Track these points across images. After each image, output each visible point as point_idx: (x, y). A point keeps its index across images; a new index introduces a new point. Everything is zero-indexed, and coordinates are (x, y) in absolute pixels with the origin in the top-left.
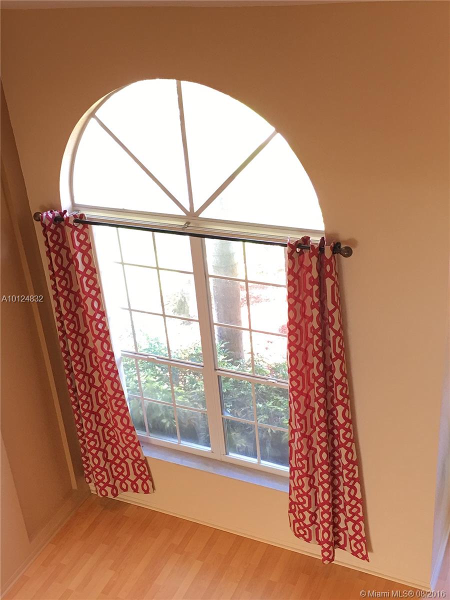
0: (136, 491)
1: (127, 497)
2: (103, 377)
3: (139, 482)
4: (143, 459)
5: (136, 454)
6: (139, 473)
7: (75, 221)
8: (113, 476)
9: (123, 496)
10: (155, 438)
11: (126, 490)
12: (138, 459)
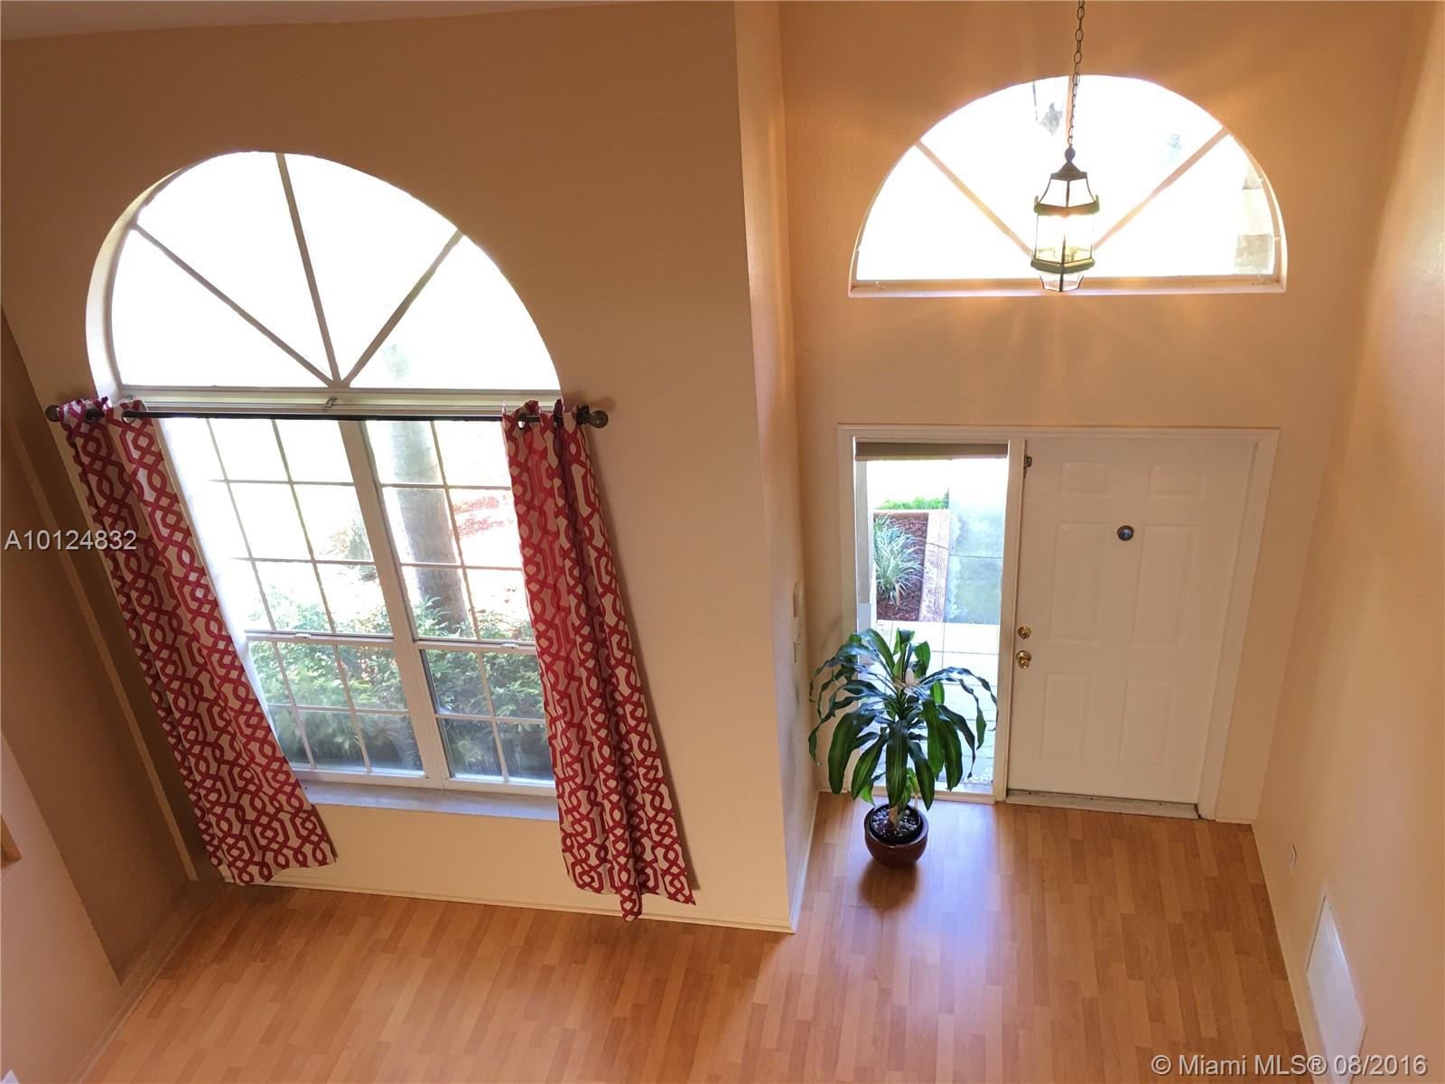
0: (304, 864)
1: (292, 877)
2: (217, 681)
3: (308, 849)
4: (310, 809)
5: (295, 802)
6: (304, 833)
7: (126, 414)
8: (260, 847)
9: (281, 878)
10: (327, 771)
11: (286, 866)
12: (299, 809)
